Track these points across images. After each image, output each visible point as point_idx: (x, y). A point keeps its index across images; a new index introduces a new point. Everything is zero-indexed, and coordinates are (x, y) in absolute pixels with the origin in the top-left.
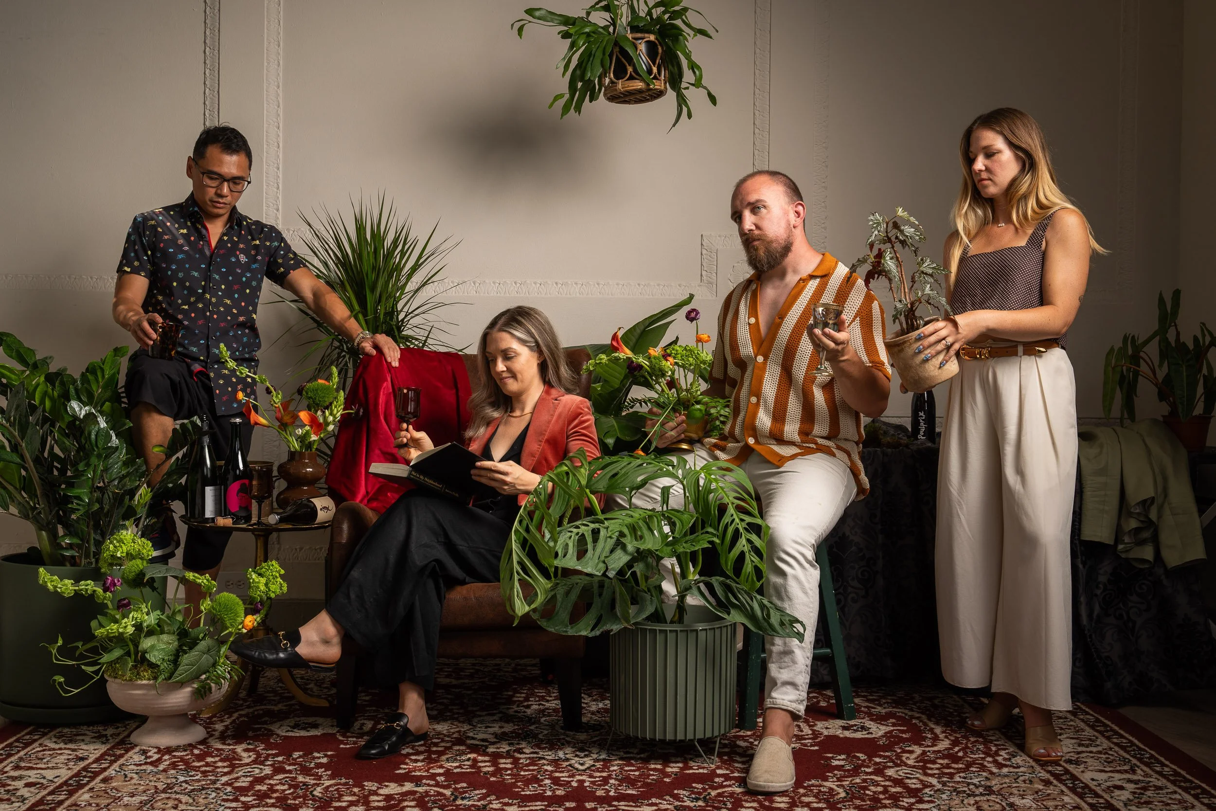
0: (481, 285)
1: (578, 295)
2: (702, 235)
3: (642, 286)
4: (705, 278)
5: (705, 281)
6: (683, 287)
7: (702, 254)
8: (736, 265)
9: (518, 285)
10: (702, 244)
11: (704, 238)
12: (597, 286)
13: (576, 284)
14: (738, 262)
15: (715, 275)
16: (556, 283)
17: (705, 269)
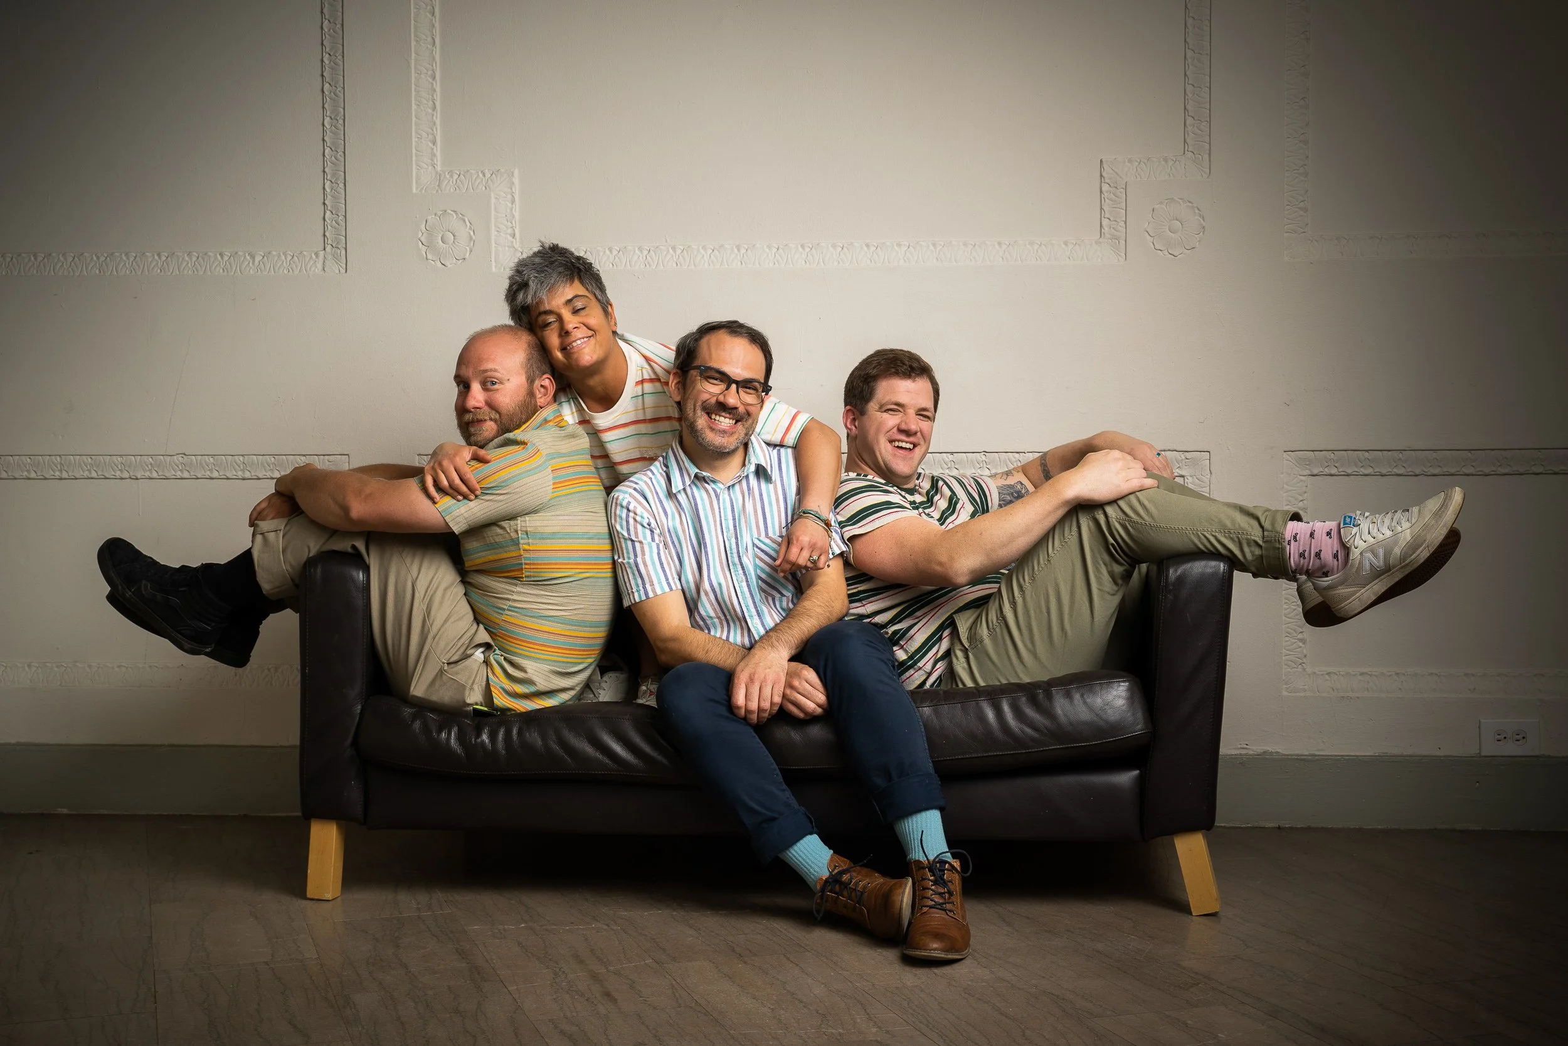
0: (749, 251)
1: (902, 262)
2: (1101, 161)
3: (1004, 247)
4: (1106, 229)
5: (1108, 236)
6: (1071, 246)
7: (1101, 192)
8: (1157, 206)
9: (808, 250)
10: (1101, 176)
11: (1105, 165)
12: (932, 247)
13: (899, 245)
14: (1161, 203)
15: (1122, 224)
16: (868, 246)
17: (1107, 216)
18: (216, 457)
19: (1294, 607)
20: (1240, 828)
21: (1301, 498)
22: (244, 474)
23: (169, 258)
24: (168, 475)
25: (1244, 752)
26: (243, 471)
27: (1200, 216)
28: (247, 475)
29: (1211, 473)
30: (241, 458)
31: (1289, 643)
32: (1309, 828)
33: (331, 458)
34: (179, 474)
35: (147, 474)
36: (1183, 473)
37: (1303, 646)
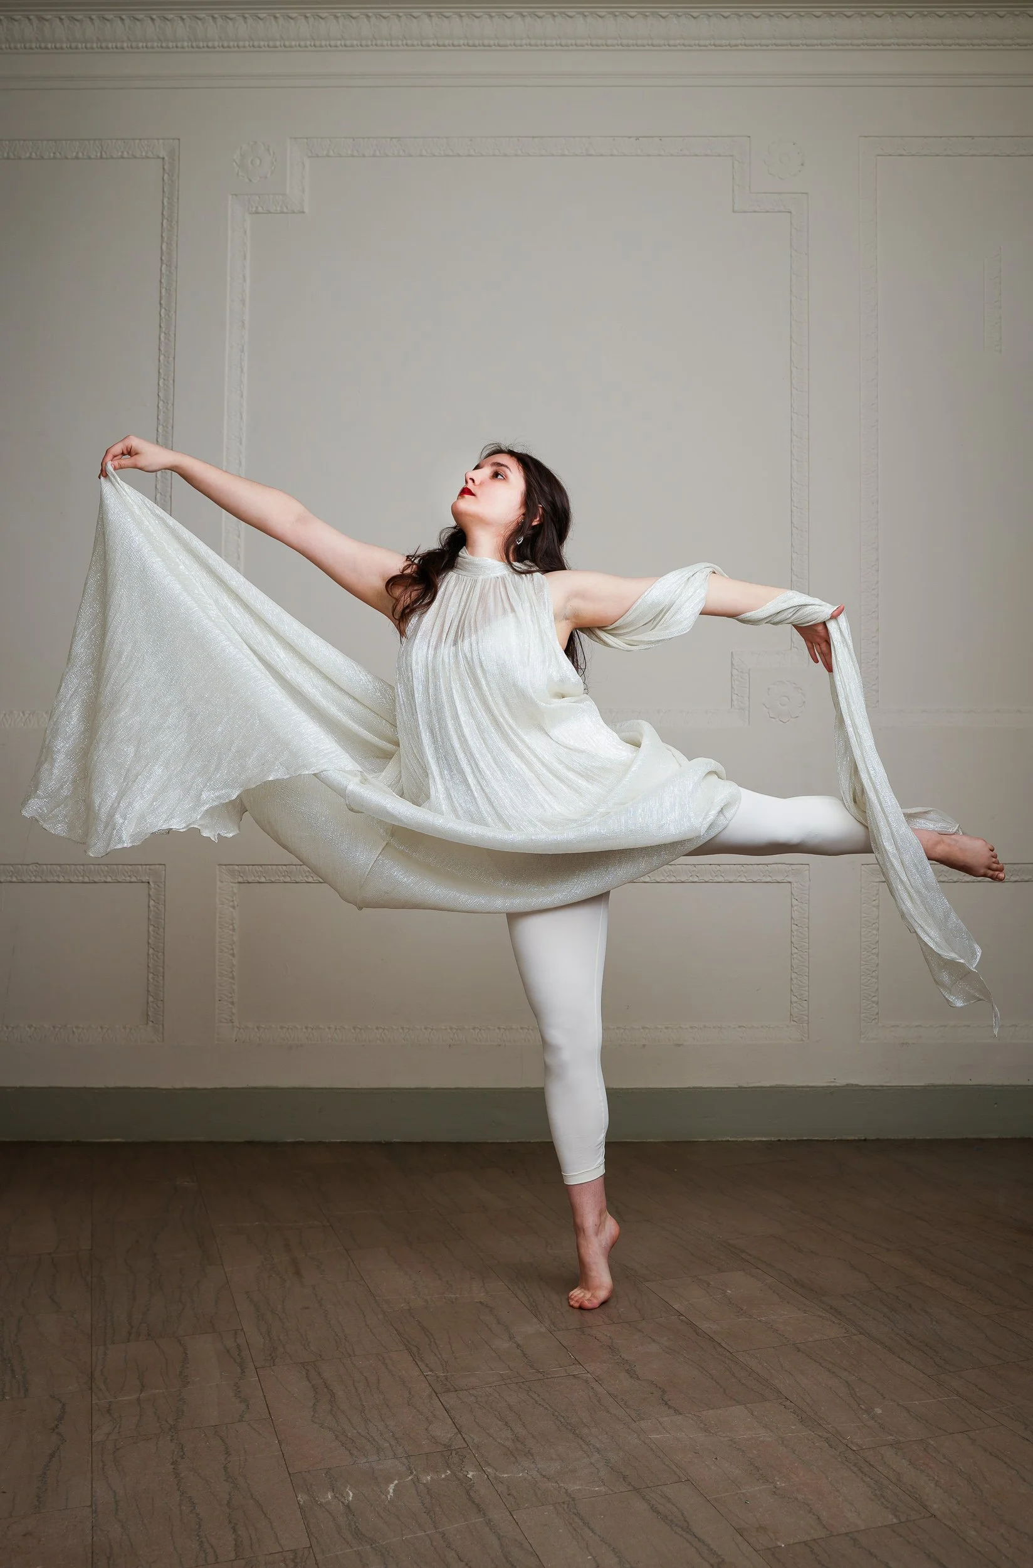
4: (735, 703)
5: (736, 707)
6: (710, 714)
8: (771, 687)
11: (735, 656)
14: (774, 684)
15: (747, 698)
17: (736, 692)
18: (62, 866)
19: (869, 978)
20: (829, 1141)
21: (874, 898)
22: (83, 878)
23: (31, 715)
24: (25, 879)
25: (833, 1084)
26: (83, 876)
27: (802, 693)
28: (86, 880)
29: (810, 880)
30: (82, 867)
31: (865, 1004)
32: (878, 1140)
33: (152, 867)
34: (33, 879)
35: (9, 879)
36: (789, 880)
37: (876, 1006)
